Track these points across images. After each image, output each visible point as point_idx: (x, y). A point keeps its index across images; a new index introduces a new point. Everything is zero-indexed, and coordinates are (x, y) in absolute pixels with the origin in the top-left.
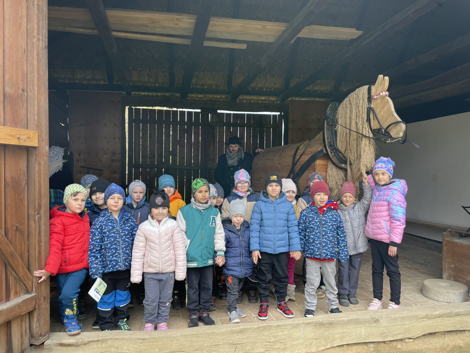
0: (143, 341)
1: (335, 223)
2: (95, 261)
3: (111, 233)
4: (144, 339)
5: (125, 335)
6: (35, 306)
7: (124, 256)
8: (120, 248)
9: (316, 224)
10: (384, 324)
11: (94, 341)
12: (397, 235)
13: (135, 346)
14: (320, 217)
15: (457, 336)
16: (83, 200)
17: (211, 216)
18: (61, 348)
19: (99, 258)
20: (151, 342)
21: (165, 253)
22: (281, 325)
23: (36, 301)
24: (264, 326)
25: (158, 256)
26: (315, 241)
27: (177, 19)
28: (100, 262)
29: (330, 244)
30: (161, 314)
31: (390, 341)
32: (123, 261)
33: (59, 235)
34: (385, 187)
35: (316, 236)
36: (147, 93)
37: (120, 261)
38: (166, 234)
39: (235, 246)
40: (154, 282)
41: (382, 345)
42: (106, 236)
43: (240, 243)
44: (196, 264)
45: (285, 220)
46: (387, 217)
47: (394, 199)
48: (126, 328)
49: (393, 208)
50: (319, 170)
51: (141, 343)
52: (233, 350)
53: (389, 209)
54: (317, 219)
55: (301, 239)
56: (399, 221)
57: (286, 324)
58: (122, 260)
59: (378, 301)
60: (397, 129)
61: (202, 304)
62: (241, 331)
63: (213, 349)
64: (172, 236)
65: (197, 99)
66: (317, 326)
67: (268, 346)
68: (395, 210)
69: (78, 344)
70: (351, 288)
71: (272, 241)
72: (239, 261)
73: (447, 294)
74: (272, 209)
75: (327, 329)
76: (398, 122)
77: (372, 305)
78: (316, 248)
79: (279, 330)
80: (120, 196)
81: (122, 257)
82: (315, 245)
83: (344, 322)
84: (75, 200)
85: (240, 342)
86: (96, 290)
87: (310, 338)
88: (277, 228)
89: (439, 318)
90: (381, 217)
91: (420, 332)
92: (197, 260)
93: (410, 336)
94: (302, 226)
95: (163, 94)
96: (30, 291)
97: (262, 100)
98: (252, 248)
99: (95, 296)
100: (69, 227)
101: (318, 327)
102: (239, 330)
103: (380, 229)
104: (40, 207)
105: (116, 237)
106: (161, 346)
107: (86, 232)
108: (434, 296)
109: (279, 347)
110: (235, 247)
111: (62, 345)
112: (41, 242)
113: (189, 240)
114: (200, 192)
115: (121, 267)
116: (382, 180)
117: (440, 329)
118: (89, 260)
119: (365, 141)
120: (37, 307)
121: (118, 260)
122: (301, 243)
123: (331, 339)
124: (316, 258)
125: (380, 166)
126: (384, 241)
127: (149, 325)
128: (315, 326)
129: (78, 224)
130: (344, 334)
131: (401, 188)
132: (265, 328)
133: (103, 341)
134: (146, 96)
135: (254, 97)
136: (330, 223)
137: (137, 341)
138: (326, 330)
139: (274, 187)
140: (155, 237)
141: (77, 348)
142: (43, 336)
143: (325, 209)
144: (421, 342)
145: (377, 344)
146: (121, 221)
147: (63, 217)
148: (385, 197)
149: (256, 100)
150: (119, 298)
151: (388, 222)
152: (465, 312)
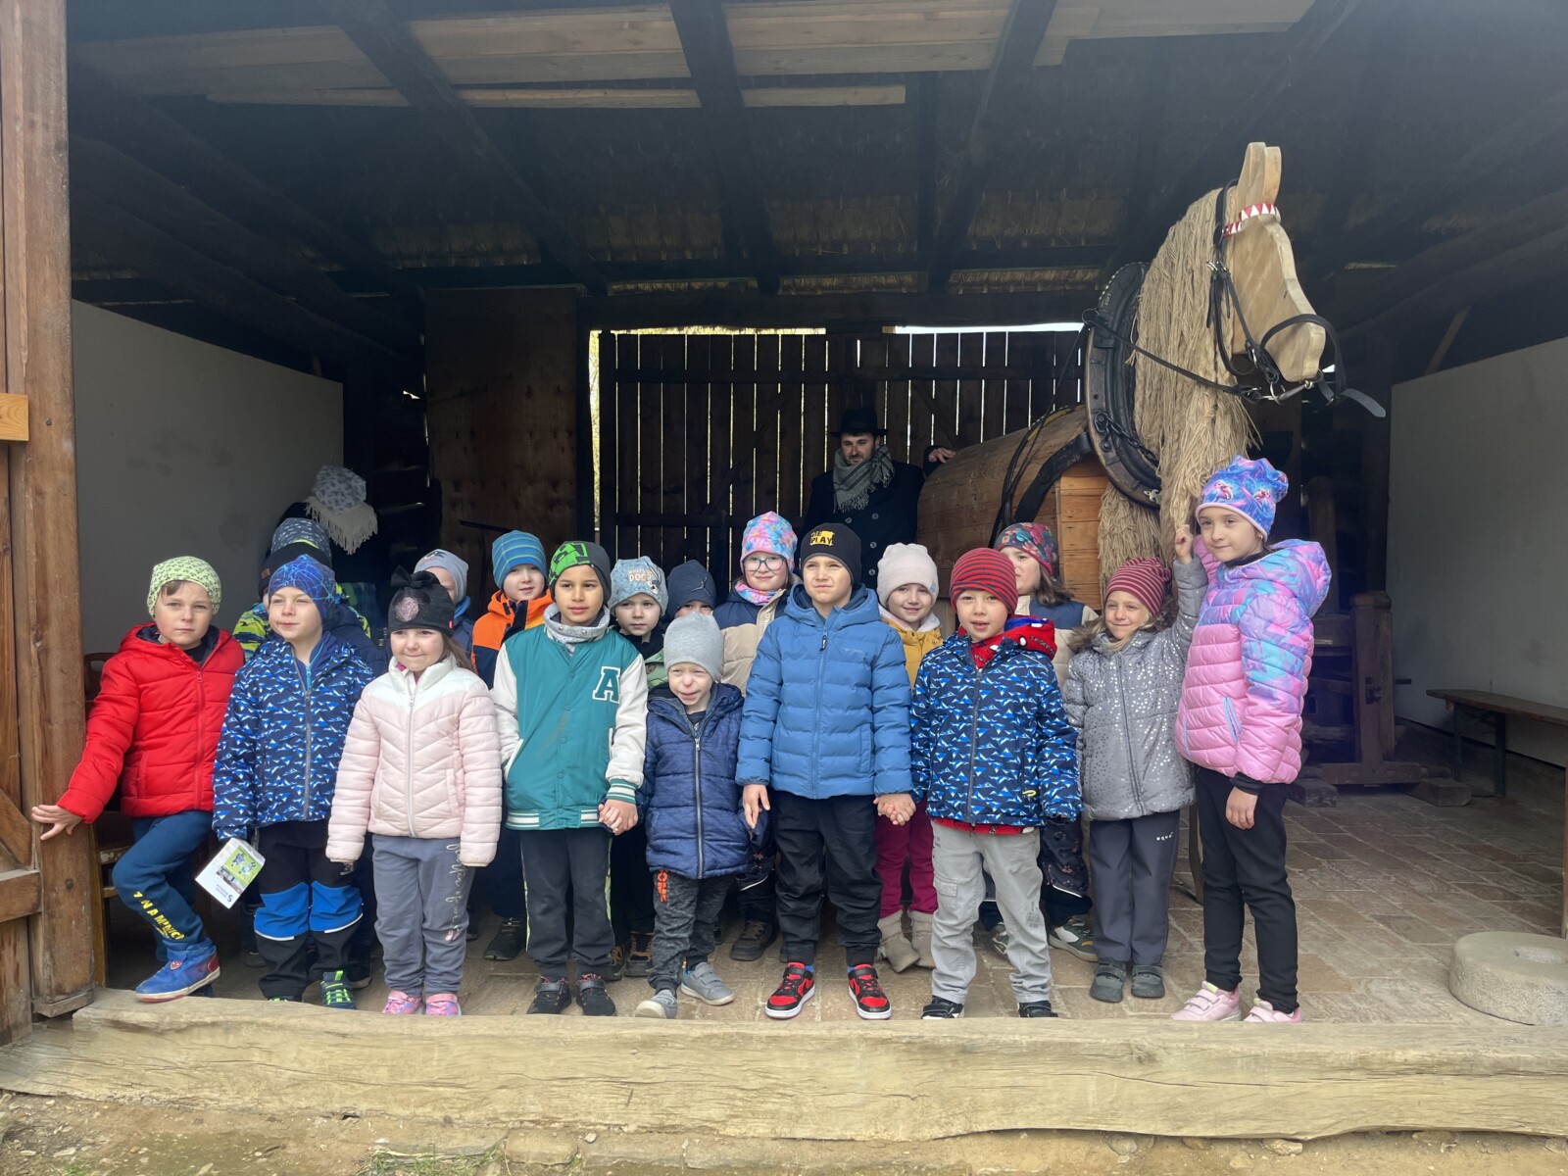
0: (339, 1040)
1: (1030, 700)
2: (229, 787)
3: (280, 707)
4: (344, 1036)
5: (291, 1017)
6: (37, 905)
7: (315, 778)
8: (304, 753)
9: (960, 699)
10: (1176, 1075)
11: (205, 1025)
12: (1257, 751)
13: (319, 1053)
14: (975, 676)
15: (1505, 1155)
16: (196, 606)
17: (603, 668)
18: (116, 1034)
19: (241, 781)
20: (364, 1046)
21: (424, 776)
22: (785, 1038)
23: (39, 891)
24: (725, 1034)
25: (402, 783)
26: (952, 759)
27: (633, 25)
28: (245, 791)
29: (1001, 774)
30: (433, 966)
31: (1204, 1138)
32: (313, 792)
33: (119, 708)
34: (1237, 571)
35: (955, 744)
36: (659, 285)
37: (299, 793)
38: (432, 718)
39: (675, 770)
40: (397, 864)
41: (1172, 1149)
42: (265, 715)
43: (694, 761)
44: (537, 820)
45: (858, 685)
46: (1232, 684)
47: (1256, 615)
48: (339, 1000)
49: (1251, 649)
50: (1069, 514)
51: (336, 1045)
52: (620, 1100)
53: (1242, 654)
54: (963, 683)
55: (914, 753)
56: (1269, 696)
57: (803, 1036)
58: (307, 789)
59: (1217, 994)
60: (1296, 348)
61: (578, 949)
62: (649, 1044)
63: (555, 1089)
64: (456, 723)
65: (819, 293)
66: (915, 1053)
67: (740, 1103)
68: (1254, 656)
69: (162, 1027)
70: (1138, 939)
71: (804, 754)
72: (690, 820)
73: (1527, 992)
74: (816, 643)
75: (949, 1066)
76: (1299, 320)
77: (1192, 1005)
78: (953, 783)
79: (777, 1054)
80: (301, 592)
81: (310, 780)
82: (949, 774)
83: (1017, 1051)
84: (173, 604)
85: (643, 1077)
86: (225, 873)
87: (888, 1091)
88: (824, 710)
89: (1418, 1076)
90: (1212, 683)
91: (1332, 1121)
92: (540, 808)
93: (1289, 1131)
94: (918, 709)
95: (710, 284)
96: (21, 859)
97: (1046, 283)
98: (742, 774)
99: (219, 889)
100: (150, 685)
101: (919, 1056)
102: (640, 1038)
103: (1208, 725)
104: (43, 620)
105: (297, 718)
106: (395, 1063)
107: (208, 704)
108: (1479, 997)
109: (777, 1111)
110: (674, 774)
111: (119, 1025)
112: (49, 721)
113: (522, 741)
114: (568, 585)
115: (301, 812)
116: (1222, 544)
117: (1422, 1117)
118: (215, 782)
119: (1202, 402)
120: (42, 909)
121: (295, 790)
122: (913, 769)
123: (965, 1104)
124: (952, 819)
125: (1218, 491)
126: (1223, 771)
127: (397, 996)
128: (908, 1051)
129: (184, 679)
130: (1015, 1091)
131: (1293, 576)
132: (729, 1042)
133: (229, 1027)
134: (655, 293)
135: (1020, 275)
136: (1007, 696)
137: (325, 1037)
138: (946, 1071)
139: (823, 571)
140: (397, 724)
141: (160, 1040)
142: (69, 995)
143: (994, 647)
144: (1339, 1158)
145: (1151, 1145)
146: (318, 671)
147: (137, 655)
148: (1229, 608)
149: (1026, 283)
150: (318, 907)
151: (1237, 703)
152: (1539, 1064)
